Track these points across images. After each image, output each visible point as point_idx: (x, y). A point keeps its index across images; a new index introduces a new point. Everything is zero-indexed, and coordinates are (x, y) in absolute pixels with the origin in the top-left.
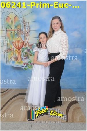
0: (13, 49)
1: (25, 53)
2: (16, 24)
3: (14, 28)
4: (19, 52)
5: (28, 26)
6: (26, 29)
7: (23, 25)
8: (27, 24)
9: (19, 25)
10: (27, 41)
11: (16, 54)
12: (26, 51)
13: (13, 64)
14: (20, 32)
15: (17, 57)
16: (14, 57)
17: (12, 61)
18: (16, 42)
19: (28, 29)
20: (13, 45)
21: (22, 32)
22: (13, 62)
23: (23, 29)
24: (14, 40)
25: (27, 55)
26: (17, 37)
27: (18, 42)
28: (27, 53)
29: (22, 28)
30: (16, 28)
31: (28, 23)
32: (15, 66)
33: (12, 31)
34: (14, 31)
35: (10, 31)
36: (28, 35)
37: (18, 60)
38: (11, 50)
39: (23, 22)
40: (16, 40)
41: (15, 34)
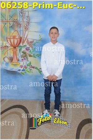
0: (7, 46)
1: (23, 52)
2: (11, 14)
3: (8, 19)
4: (15, 50)
5: (28, 17)
6: (25, 20)
7: (21, 14)
8: (27, 15)
9: (15, 15)
10: (25, 37)
11: (10, 53)
12: (23, 49)
13: (6, 67)
14: (16, 24)
15: (11, 57)
16: (8, 58)
17: (5, 63)
18: (11, 38)
19: (27, 21)
20: (7, 41)
21: (19, 25)
22: (7, 64)
23: (21, 21)
24: (9, 35)
25: (25, 55)
26: (12, 31)
27: (14, 37)
28: (26, 52)
29: (20, 19)
30: (12, 19)
31: (27, 13)
32: (8, 69)
33: (5, 22)
34: (8, 22)
35: (4, 22)
36: (27, 29)
37: (13, 61)
38: (5, 48)
39: (20, 11)
40: (11, 35)
41: (10, 26)
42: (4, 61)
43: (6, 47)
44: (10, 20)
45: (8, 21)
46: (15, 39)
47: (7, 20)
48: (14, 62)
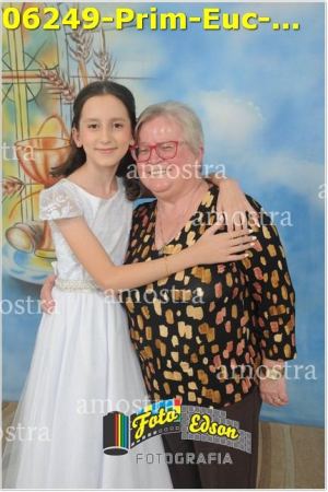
0: (21, 183)
3: (21, 67)
5: (101, 55)
7: (73, 44)
13: (17, 268)
17: (12, 251)
18: (36, 146)
19: (98, 71)
20: (20, 161)
22: (21, 256)
23: (73, 72)
24: (26, 136)
26: (39, 119)
27: (47, 144)
30: (35, 66)
32: (27, 277)
34: (22, 80)
38: (11, 189)
40: (33, 135)
41: (30, 97)
42: (10, 242)
43: (13, 185)
44: (28, 73)
45: (21, 74)
46: (50, 153)
47: (15, 74)
48: (48, 250)
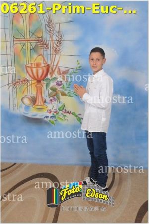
1: (52, 89)
2: (32, 28)
4: (39, 86)
6: (54, 38)
8: (57, 29)
9: (38, 30)
10: (55, 64)
11: (32, 91)
12: (52, 84)
14: (41, 44)
15: (34, 96)
21: (45, 45)
25: (55, 92)
28: (57, 89)
29: (46, 36)
31: (57, 26)
33: (24, 42)
35: (21, 42)
36: (58, 51)
37: (37, 103)
39: (47, 23)
